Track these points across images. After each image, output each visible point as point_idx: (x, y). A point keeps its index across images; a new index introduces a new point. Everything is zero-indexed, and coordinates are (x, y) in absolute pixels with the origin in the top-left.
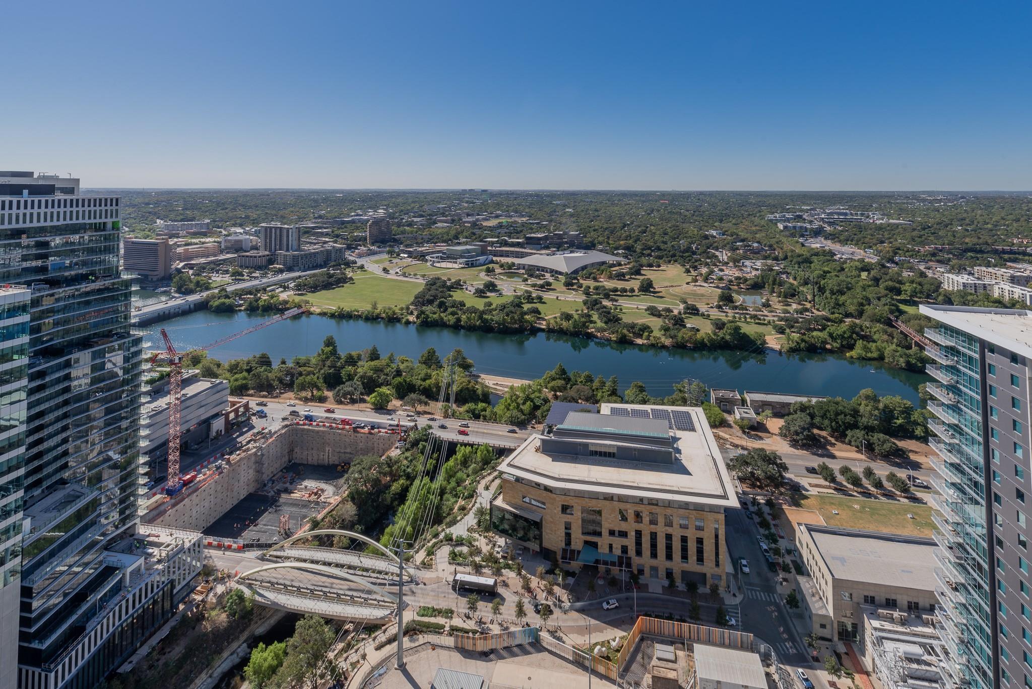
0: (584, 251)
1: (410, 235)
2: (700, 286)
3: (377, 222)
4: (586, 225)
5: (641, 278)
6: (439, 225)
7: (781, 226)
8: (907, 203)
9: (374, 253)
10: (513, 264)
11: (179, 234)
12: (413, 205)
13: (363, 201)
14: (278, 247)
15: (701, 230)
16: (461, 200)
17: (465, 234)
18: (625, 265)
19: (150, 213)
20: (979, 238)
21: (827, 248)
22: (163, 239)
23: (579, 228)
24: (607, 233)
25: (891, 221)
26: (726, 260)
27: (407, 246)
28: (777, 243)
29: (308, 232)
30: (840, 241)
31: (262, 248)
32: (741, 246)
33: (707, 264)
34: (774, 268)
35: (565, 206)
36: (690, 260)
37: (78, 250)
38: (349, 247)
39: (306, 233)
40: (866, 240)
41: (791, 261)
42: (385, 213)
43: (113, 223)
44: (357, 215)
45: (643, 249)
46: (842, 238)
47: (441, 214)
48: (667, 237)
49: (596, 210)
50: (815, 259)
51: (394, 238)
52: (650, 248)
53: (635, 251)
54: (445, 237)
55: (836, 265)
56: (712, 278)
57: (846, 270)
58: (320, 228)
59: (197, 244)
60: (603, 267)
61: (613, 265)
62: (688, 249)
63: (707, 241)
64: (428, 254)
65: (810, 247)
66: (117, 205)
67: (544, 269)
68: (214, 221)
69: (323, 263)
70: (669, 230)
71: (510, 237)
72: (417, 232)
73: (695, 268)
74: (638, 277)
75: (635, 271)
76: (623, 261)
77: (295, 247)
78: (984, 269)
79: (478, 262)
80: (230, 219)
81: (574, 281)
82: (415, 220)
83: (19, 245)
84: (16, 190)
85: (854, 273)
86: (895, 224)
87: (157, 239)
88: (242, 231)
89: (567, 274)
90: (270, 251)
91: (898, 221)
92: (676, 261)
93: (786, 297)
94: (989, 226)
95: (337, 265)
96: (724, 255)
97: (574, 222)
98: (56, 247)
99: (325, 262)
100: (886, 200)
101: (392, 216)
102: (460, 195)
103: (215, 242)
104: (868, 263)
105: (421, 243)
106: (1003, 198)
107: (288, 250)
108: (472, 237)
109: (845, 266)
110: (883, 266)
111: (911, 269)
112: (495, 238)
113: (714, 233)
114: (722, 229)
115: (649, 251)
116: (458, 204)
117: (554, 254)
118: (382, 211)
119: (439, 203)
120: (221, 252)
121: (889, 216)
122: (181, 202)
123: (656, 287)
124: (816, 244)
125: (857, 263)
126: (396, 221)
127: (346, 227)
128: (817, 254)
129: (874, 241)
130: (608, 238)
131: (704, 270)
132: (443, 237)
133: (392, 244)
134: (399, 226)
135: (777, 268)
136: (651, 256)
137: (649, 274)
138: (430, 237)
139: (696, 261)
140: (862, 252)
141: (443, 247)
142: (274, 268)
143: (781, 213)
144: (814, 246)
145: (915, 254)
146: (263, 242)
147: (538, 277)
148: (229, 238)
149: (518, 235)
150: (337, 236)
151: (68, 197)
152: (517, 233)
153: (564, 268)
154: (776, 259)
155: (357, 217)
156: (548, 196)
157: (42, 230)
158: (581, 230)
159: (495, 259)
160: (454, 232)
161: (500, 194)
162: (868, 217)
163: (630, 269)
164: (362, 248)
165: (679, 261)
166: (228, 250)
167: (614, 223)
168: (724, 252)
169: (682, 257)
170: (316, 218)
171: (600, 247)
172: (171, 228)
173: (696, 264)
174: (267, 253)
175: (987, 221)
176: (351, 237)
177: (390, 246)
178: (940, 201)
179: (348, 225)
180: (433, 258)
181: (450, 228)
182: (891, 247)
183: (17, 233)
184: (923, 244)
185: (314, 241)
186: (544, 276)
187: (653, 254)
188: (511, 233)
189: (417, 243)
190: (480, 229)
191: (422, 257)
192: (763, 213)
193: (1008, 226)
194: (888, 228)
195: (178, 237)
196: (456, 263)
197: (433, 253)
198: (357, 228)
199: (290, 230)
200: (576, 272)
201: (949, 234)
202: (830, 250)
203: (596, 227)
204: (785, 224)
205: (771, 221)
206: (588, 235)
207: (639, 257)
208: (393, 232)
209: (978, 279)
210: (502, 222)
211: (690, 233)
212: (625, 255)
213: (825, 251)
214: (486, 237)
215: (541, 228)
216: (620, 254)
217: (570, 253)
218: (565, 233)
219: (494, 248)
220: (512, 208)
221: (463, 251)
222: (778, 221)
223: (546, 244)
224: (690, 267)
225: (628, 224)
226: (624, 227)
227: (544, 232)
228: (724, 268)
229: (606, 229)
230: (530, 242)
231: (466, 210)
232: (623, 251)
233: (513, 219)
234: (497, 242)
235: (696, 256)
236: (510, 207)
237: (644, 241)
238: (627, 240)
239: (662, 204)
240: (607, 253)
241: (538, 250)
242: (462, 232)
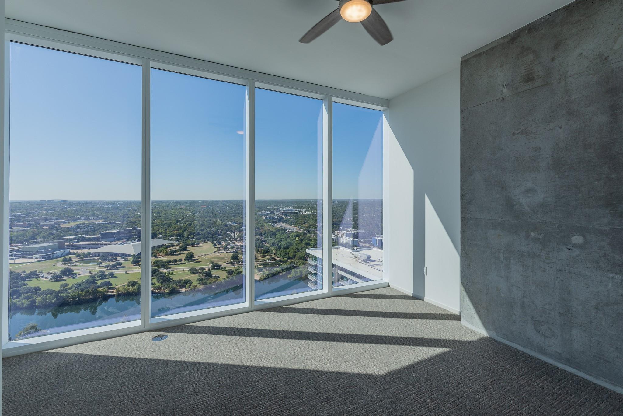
2: (222, 253)
5: (187, 252)
7: (264, 218)
8: (315, 204)
10: (90, 254)
15: (224, 222)
16: (39, 208)
17: (42, 234)
18: (177, 245)
20: (338, 219)
21: (283, 227)
24: (165, 226)
25: (309, 213)
26: (236, 237)
28: (262, 226)
30: (289, 224)
33: (226, 240)
34: (260, 239)
35: (135, 210)
36: (216, 239)
40: (299, 222)
41: (267, 235)
45: (189, 235)
46: (290, 222)
47: (16, 220)
48: (204, 227)
49: (159, 213)
50: (278, 233)
52: (193, 234)
53: (184, 237)
54: (21, 238)
55: (286, 235)
56: (228, 248)
57: (290, 237)
60: (161, 249)
61: (169, 247)
62: (216, 233)
63: (226, 228)
65: (276, 227)
67: (116, 254)
70: (205, 223)
71: (87, 234)
73: (219, 243)
74: (185, 252)
75: (183, 249)
76: (175, 243)
79: (55, 255)
85: (293, 238)
86: (310, 214)
89: (134, 255)
91: (311, 213)
92: (208, 240)
93: (264, 253)
96: (235, 235)
100: (308, 204)
104: (299, 233)
108: (50, 236)
109: (290, 235)
110: (305, 234)
111: (315, 234)
112: (73, 235)
113: (231, 223)
114: (235, 221)
115: (192, 236)
117: (124, 244)
119: (15, 211)
121: (308, 211)
124: (279, 226)
125: (295, 233)
128: (279, 230)
129: (302, 222)
130: (166, 230)
131: (224, 244)
135: (261, 239)
136: (194, 239)
137: (192, 249)
139: (220, 239)
140: (297, 228)
141: (18, 247)
143: (264, 211)
144: (278, 226)
147: (111, 260)
152: (95, 231)
153: (132, 252)
154: (261, 234)
156: (123, 204)
159: (72, 251)
160: (31, 233)
162: (300, 211)
163: (180, 247)
165: (210, 240)
168: (236, 233)
169: (212, 237)
171: (160, 236)
173: (220, 241)
175: (341, 211)
182: (308, 225)
186: (116, 259)
187: (195, 237)
188: (88, 231)
190: (58, 230)
192: (256, 211)
194: (308, 216)
196: (32, 258)
202: (285, 228)
203: (158, 224)
204: (266, 216)
205: (259, 215)
207: (186, 240)
209: (336, 236)
210: (80, 224)
211: (217, 224)
212: (177, 240)
213: (282, 228)
214: (63, 236)
215: (115, 227)
216: (173, 239)
217: (138, 241)
218: (134, 229)
219: (72, 244)
220: (90, 213)
221: (40, 248)
222: (263, 215)
223: (119, 237)
224: (217, 243)
225: (180, 221)
226: (177, 222)
227: (117, 229)
228: (235, 241)
229: (165, 224)
230: (105, 237)
231: (44, 215)
232: (176, 237)
233: (90, 221)
234: (75, 239)
235: (220, 236)
236: (88, 212)
237: (190, 230)
238: (178, 230)
239: (202, 208)
240: (165, 239)
241: (111, 242)
242: (40, 234)
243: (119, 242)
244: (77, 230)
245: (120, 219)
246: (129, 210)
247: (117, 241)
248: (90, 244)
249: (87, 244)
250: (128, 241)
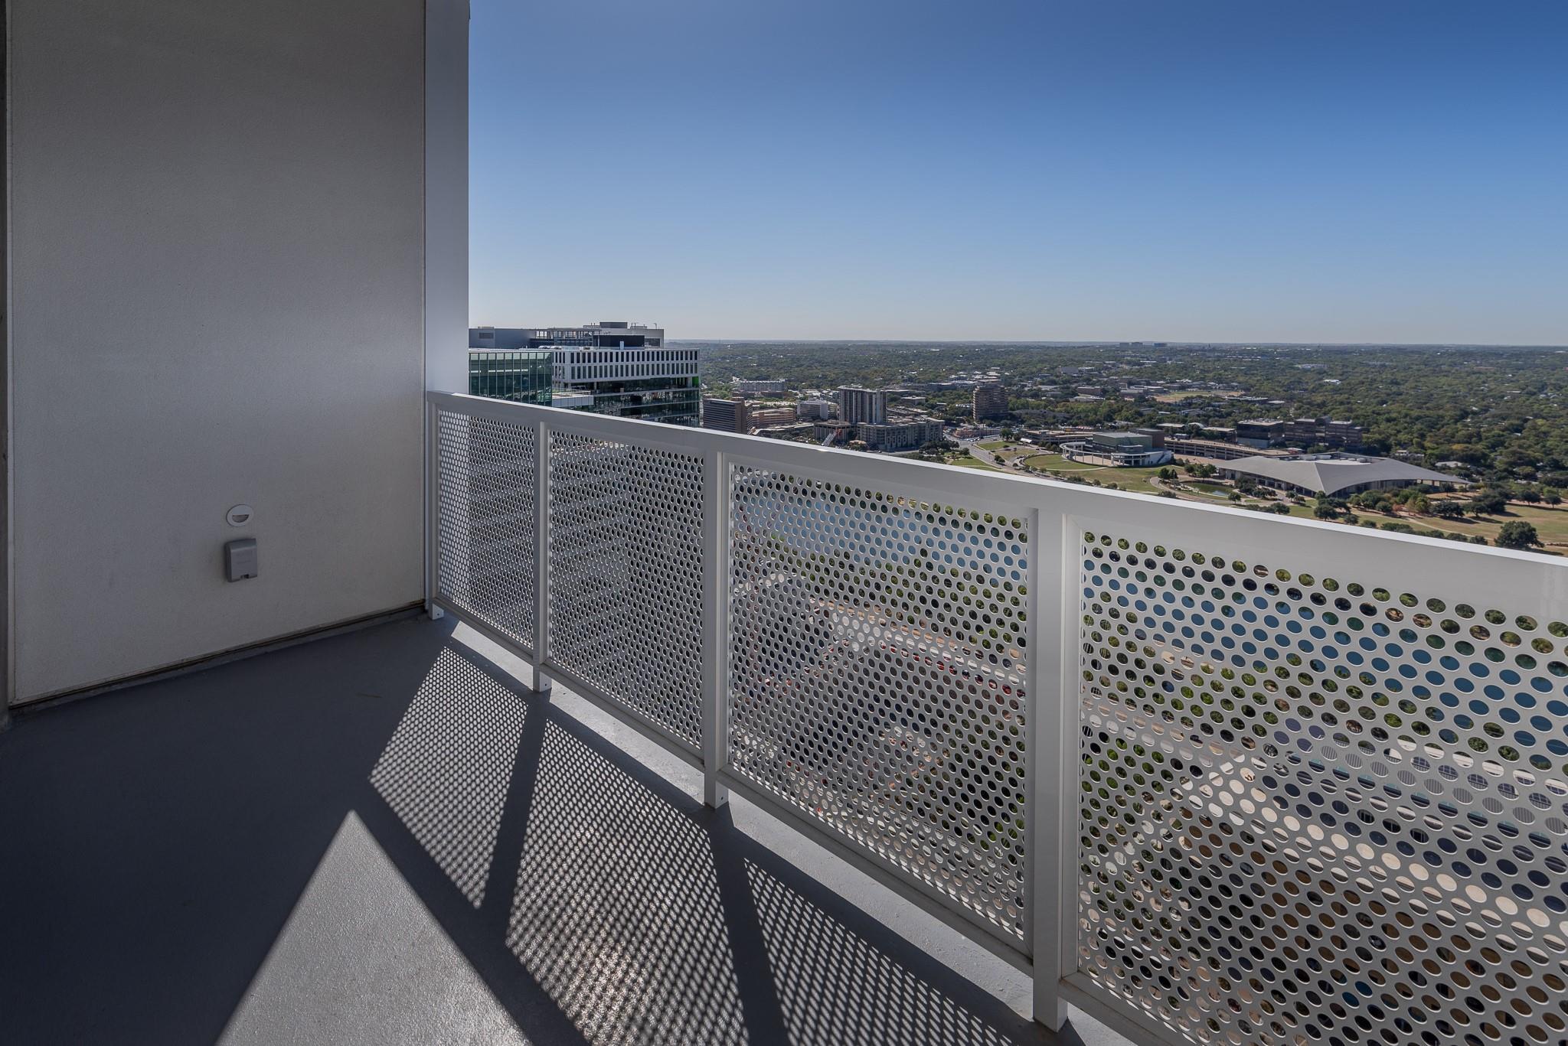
0: (1363, 457)
1: (1035, 411)
3: (987, 390)
4: (1370, 409)
5: (1506, 520)
6: (1082, 397)
9: (982, 435)
10: (1213, 469)
11: (754, 394)
12: (1039, 366)
13: (967, 358)
14: (859, 417)
16: (1119, 360)
17: (1124, 413)
18: (1464, 490)
19: (726, 369)
22: (739, 400)
23: (1352, 415)
24: (1418, 426)
27: (1030, 427)
29: (895, 399)
31: (842, 417)
35: (1322, 373)
37: (664, 407)
38: (948, 423)
39: (893, 400)
42: (998, 377)
43: (693, 378)
44: (959, 378)
45: (1513, 464)
47: (1084, 380)
49: (1395, 383)
51: (1011, 414)
52: (1532, 463)
53: (1491, 467)
54: (1092, 417)
58: (910, 394)
59: (772, 408)
60: (1407, 491)
61: (1434, 489)
64: (1064, 441)
66: (696, 359)
67: (1273, 482)
68: (790, 381)
69: (914, 442)
71: (1206, 423)
72: (1046, 407)
74: (1496, 517)
75: (1488, 506)
76: (1458, 482)
77: (880, 419)
79: (1147, 460)
80: (805, 379)
81: (1338, 510)
82: (1044, 388)
83: (618, 399)
84: (614, 341)
87: (733, 400)
88: (819, 394)
89: (1323, 495)
90: (851, 421)
95: (932, 447)
97: (1342, 403)
98: (647, 403)
99: (917, 441)
101: (1008, 382)
102: (1116, 352)
103: (790, 406)
105: (1053, 424)
107: (871, 422)
108: (1137, 418)
112: (1177, 422)
115: (1529, 469)
116: (1114, 365)
117: (1295, 458)
118: (994, 373)
119: (1082, 363)
120: (797, 419)
122: (756, 357)
123: (1546, 542)
126: (1015, 388)
127: (944, 395)
130: (1423, 436)
132: (1087, 416)
133: (1008, 422)
134: (1018, 397)
136: (1536, 479)
137: (1526, 513)
138: (1067, 415)
141: (1088, 432)
142: (856, 443)
146: (843, 410)
147: (1261, 495)
148: (805, 402)
149: (1222, 420)
150: (933, 407)
151: (655, 349)
152: (1224, 416)
153: (1318, 485)
155: (959, 382)
156: (1288, 355)
157: (635, 384)
158: (1356, 418)
159: (1177, 457)
160: (1106, 409)
161: (1189, 350)
163: (1475, 499)
164: (966, 425)
166: (805, 417)
167: (1438, 407)
170: (904, 381)
171: (1403, 452)
172: (746, 388)
174: (847, 424)
176: (951, 408)
177: (1006, 425)
179: (947, 393)
180: (1071, 447)
181: (1100, 402)
183: (616, 386)
185: (903, 412)
186: (1274, 493)
187: (1539, 475)
188: (1210, 417)
189: (1046, 423)
190: (1151, 406)
191: (1054, 444)
195: (753, 399)
196: (1109, 458)
197: (1071, 439)
198: (959, 397)
199: (874, 396)
200: (1343, 493)
203: (1394, 415)
206: (1374, 428)
207: (1499, 479)
208: (1010, 405)
210: (1193, 398)
212: (1463, 472)
214: (1161, 421)
215: (1269, 412)
216: (1449, 468)
217: (1331, 458)
218: (1320, 422)
219: (1176, 440)
220: (1211, 374)
221: (1122, 441)
223: (1280, 440)
225: (1475, 413)
226: (1464, 417)
227: (1275, 418)
229: (1419, 418)
230: (1246, 433)
231: (1127, 373)
232: (1460, 464)
233: (1213, 394)
234: (1182, 430)
236: (1208, 371)
237: (1515, 448)
238: (1470, 443)
240: (1419, 465)
241: (1262, 449)
242: (1120, 411)
243: (1281, 452)
244: (1188, 411)
245: (1284, 394)
246: (1306, 371)
247: (1276, 448)
248: (1212, 447)
249: (1208, 447)
250: (1305, 453)
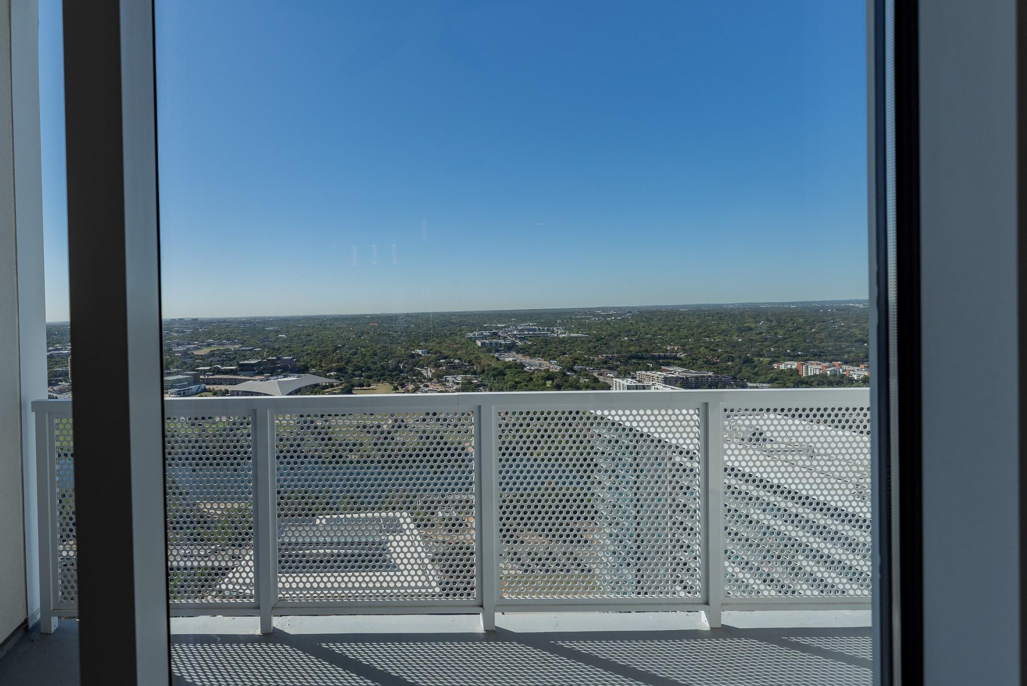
0: (297, 375)
7: (479, 343)
8: (585, 318)
10: (227, 391)
13: (62, 335)
15: (408, 349)
16: (170, 330)
17: (175, 364)
18: (338, 386)
20: (641, 347)
21: (518, 361)
25: (572, 335)
26: (431, 376)
28: (476, 358)
30: (529, 355)
32: (444, 363)
33: (413, 381)
34: (473, 381)
35: (278, 332)
36: (397, 378)
40: (551, 352)
41: (488, 374)
44: (56, 350)
45: (354, 371)
46: (531, 351)
48: (376, 358)
50: (508, 371)
52: (360, 369)
53: (347, 373)
55: (524, 376)
57: (534, 380)
60: (316, 390)
61: (325, 387)
62: (397, 368)
63: (413, 360)
65: (504, 361)
70: (378, 351)
71: (223, 365)
73: (403, 385)
75: (347, 391)
76: (335, 382)
78: (644, 372)
79: (190, 391)
85: (541, 382)
86: (574, 337)
91: (577, 335)
92: (385, 380)
94: (649, 336)
96: (428, 372)
100: (568, 316)
102: (169, 325)
104: (552, 372)
106: (661, 311)
108: (183, 366)
109: (533, 376)
110: (565, 375)
111: (587, 376)
112: (207, 366)
113: (420, 352)
114: (426, 348)
115: (360, 372)
116: (167, 334)
117: (267, 380)
121: (570, 330)
124: (509, 358)
125: (543, 373)
128: (510, 367)
129: (558, 353)
130: (321, 361)
131: (410, 387)
135: (475, 381)
136: (362, 376)
139: (404, 378)
140: (547, 363)
143: (479, 330)
144: (507, 360)
145: (590, 363)
149: (231, 362)
152: (230, 360)
154: (474, 373)
155: (56, 352)
156: (262, 323)
158: (294, 354)
159: (207, 387)
161: (211, 322)
162: (553, 332)
163: (341, 389)
164: (63, 383)
165: (388, 380)
168: (429, 369)
169: (390, 375)
171: (313, 370)
173: (404, 381)
175: (648, 331)
178: (612, 315)
182: (571, 358)
184: (596, 354)
187: (364, 374)
188: (224, 361)
190: (191, 358)
192: (463, 332)
193: (663, 335)
194: (569, 341)
198: (57, 363)
201: (618, 344)
202: (521, 363)
204: (482, 341)
205: (470, 338)
206: (301, 360)
207: (350, 378)
209: (639, 381)
210: (214, 350)
211: (398, 353)
212: (337, 377)
213: (516, 364)
214: (197, 366)
215: (254, 355)
216: (332, 376)
217: (284, 377)
218: (278, 359)
219: (206, 377)
220: (224, 336)
221: (174, 381)
222: (476, 338)
223: (260, 370)
224: (398, 384)
225: (340, 348)
226: (336, 350)
227: (257, 359)
228: (429, 383)
229: (319, 352)
230: (244, 369)
231: (175, 339)
232: (335, 373)
233: (225, 347)
234: (209, 371)
235: (402, 374)
236: (222, 335)
237: (355, 363)
238: (339, 362)
239: (372, 327)
240: (320, 376)
241: (252, 376)
242: (173, 362)
243: (261, 377)
244: (211, 359)
245: (260, 344)
246: (270, 331)
248: (226, 379)
249: (224, 379)
250: (272, 376)
